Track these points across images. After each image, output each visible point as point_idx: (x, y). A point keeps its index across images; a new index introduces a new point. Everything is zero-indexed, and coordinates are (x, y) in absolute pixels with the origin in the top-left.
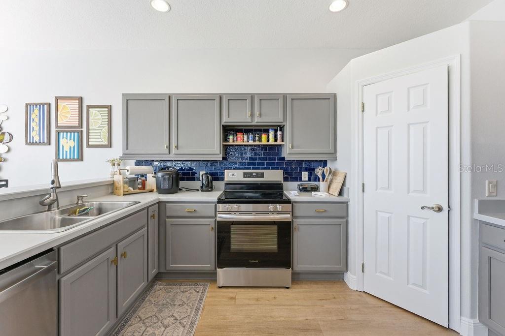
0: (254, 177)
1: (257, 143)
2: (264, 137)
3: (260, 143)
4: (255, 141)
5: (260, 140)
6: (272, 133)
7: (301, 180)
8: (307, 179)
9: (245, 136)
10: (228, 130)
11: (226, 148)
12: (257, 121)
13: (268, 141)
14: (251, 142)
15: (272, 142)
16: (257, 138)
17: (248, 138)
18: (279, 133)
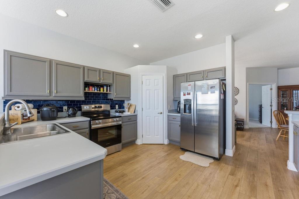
0: (97, 108)
1: (98, 92)
2: (102, 89)
3: (100, 92)
4: (97, 91)
5: (100, 91)
6: (105, 88)
7: (115, 109)
8: (118, 108)
9: (93, 88)
10: (87, 85)
11: (86, 94)
12: (101, 82)
13: (104, 91)
14: (96, 91)
15: (105, 91)
16: (98, 90)
17: (95, 89)
18: (108, 88)
